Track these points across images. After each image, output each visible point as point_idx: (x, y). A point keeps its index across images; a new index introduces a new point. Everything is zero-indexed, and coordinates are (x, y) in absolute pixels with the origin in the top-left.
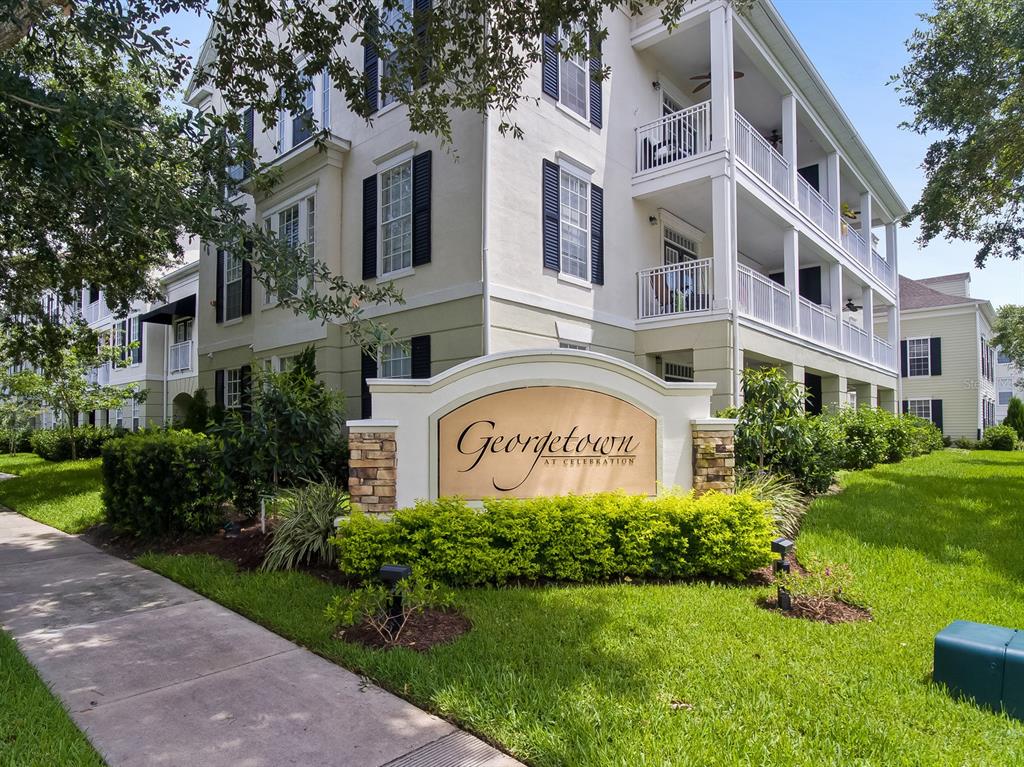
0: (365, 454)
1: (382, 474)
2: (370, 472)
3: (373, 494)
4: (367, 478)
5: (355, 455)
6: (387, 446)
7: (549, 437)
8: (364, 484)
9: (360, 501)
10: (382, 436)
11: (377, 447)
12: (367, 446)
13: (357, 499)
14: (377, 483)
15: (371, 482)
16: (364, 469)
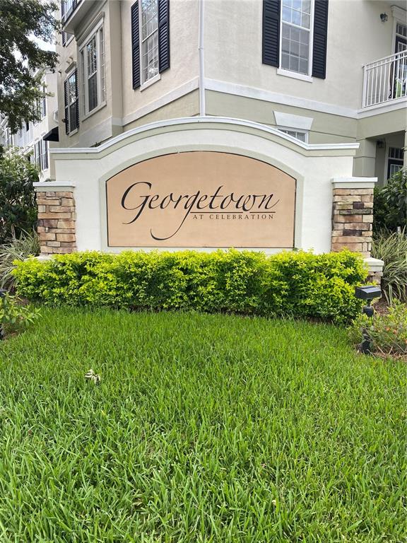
0: (48, 211)
1: (62, 224)
2: (53, 223)
3: (56, 240)
4: (51, 228)
5: (41, 209)
6: (65, 202)
7: (197, 196)
8: (49, 232)
9: (47, 245)
10: (61, 195)
11: (57, 203)
12: (50, 203)
13: (45, 243)
14: (59, 231)
15: (54, 231)
16: (48, 220)
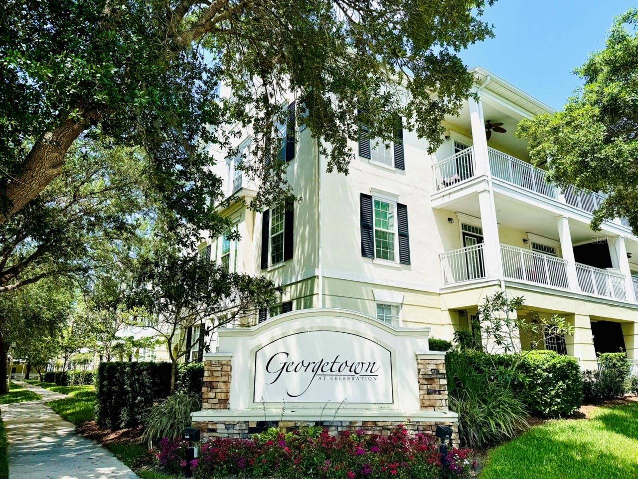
0: (212, 375)
1: (221, 385)
2: (214, 384)
3: (215, 398)
4: (212, 388)
5: (206, 373)
6: (225, 368)
7: (321, 362)
8: (210, 391)
9: (207, 402)
10: (223, 362)
11: (219, 369)
12: (214, 368)
13: (206, 400)
14: (218, 390)
15: (214, 390)
16: (211, 382)
